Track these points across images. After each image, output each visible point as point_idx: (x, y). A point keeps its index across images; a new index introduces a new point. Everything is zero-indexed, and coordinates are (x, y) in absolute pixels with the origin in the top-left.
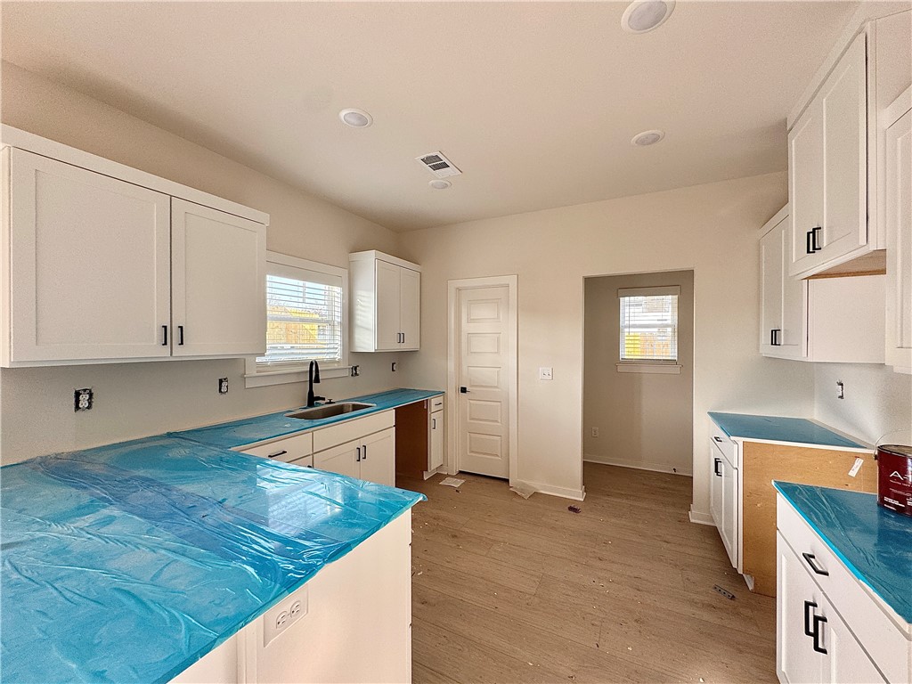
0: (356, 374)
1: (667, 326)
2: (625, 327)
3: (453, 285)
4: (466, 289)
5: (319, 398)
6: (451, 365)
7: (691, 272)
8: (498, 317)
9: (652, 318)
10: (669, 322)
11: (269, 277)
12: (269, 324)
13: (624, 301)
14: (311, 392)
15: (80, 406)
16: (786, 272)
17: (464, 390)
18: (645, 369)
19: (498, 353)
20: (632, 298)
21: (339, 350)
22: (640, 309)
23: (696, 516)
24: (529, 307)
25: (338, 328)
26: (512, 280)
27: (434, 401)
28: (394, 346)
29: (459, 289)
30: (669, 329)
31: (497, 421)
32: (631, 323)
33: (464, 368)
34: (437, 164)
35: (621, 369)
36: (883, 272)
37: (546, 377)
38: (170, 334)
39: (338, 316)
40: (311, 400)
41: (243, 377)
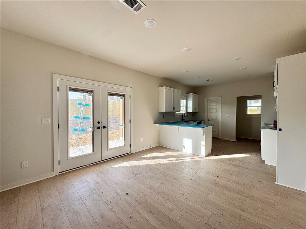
2: (248, 107)
3: (206, 98)
4: (209, 99)
6: (206, 115)
8: (217, 105)
9: (256, 105)
10: (260, 106)
11: (181, 100)
12: (181, 107)
13: (248, 101)
14: (183, 119)
15: (164, 117)
17: (208, 120)
18: (253, 116)
19: (216, 112)
20: (250, 100)
21: (185, 112)
24: (224, 103)
25: (185, 108)
26: (220, 98)
27: (202, 122)
28: (195, 111)
29: (207, 100)
30: (260, 107)
31: (216, 126)
32: (250, 106)
33: (209, 115)
34: (208, 80)
35: (246, 116)
37: (228, 117)
38: (174, 108)
39: (185, 105)
40: (183, 120)
41: (175, 115)
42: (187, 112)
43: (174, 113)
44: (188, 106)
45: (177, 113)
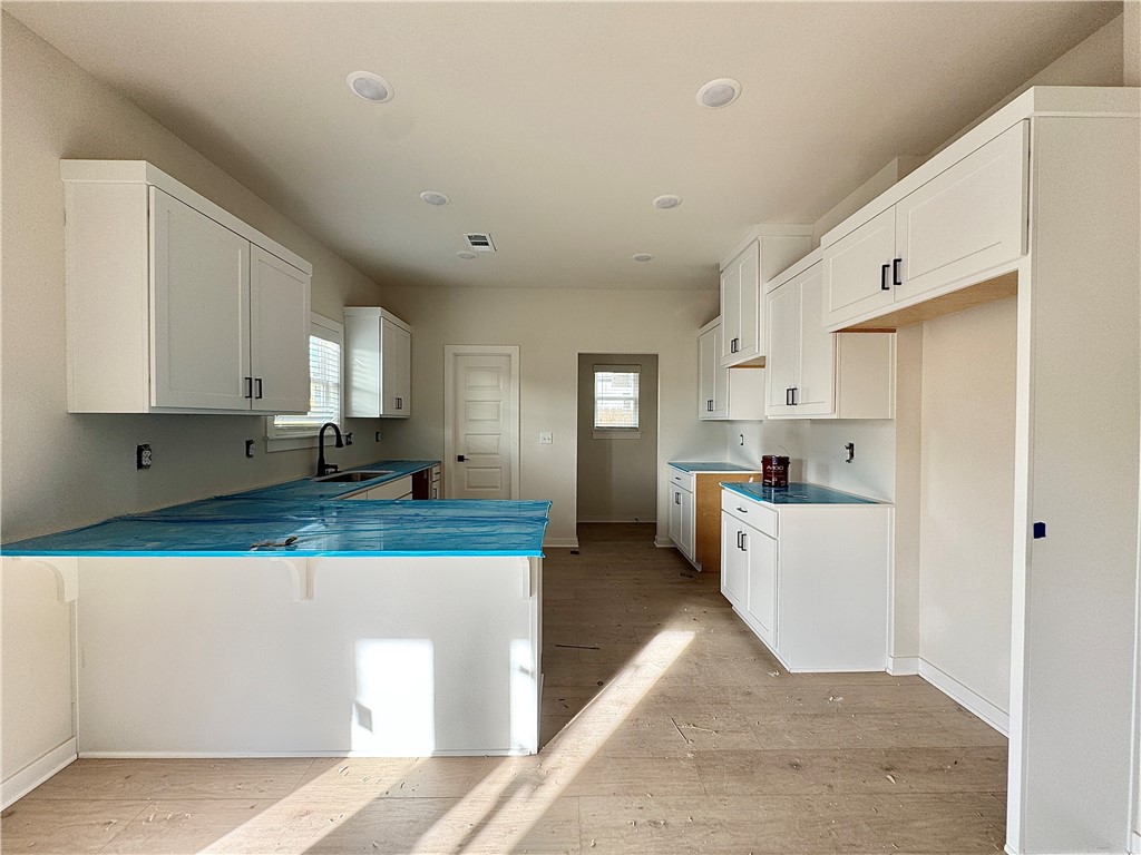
0: (350, 443)
1: (630, 399)
2: (599, 399)
3: (450, 350)
4: (465, 355)
5: (329, 467)
6: (448, 432)
7: (656, 357)
8: (498, 386)
9: (619, 392)
10: (632, 396)
13: (599, 375)
14: (320, 460)
15: (144, 463)
16: (718, 363)
17: (461, 459)
18: (614, 436)
19: (498, 420)
20: (605, 374)
21: (336, 415)
22: (609, 384)
23: (660, 542)
26: (514, 351)
27: (435, 470)
28: (394, 413)
29: (456, 355)
30: (632, 402)
31: (496, 487)
32: (603, 395)
33: (462, 434)
34: (479, 241)
35: (595, 436)
36: (764, 367)
37: (547, 441)
38: (254, 387)
39: (334, 376)
40: (322, 468)
41: (266, 439)
42: (351, 421)
43: (257, 421)
44: (357, 379)
45: (280, 421)
